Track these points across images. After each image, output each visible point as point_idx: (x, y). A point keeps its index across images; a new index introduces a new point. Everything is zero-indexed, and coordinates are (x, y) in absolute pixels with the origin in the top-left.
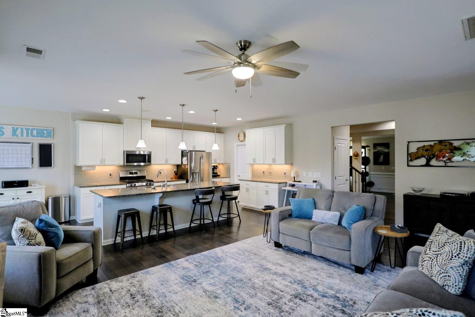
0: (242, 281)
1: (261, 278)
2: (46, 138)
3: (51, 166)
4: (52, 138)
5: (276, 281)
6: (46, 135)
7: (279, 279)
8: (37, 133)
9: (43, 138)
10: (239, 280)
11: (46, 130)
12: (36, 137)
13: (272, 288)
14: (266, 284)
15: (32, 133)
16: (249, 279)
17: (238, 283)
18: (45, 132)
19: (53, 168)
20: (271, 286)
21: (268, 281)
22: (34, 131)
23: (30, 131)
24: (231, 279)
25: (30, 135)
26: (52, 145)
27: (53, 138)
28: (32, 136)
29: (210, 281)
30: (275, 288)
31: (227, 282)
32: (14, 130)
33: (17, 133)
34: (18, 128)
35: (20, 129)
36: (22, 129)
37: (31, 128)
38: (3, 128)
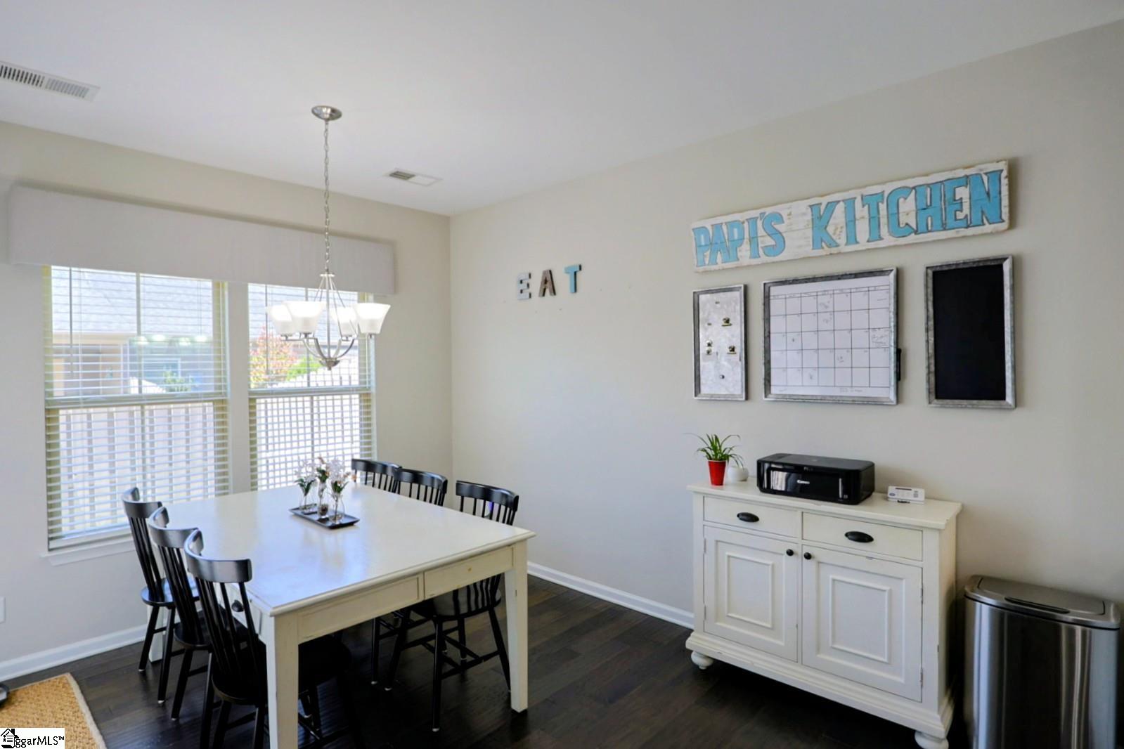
2: (970, 231)
3: (998, 393)
4: (1005, 225)
6: (966, 210)
8: (921, 210)
9: (951, 234)
11: (966, 180)
12: (916, 232)
15: (894, 215)
18: (963, 193)
19: (1009, 409)
22: (901, 200)
23: (883, 207)
25: (884, 230)
26: (1007, 267)
27: (1013, 224)
28: (899, 230)
32: (820, 219)
33: (830, 229)
34: (832, 205)
35: (840, 208)
36: (850, 203)
37: (888, 189)
38: (780, 219)
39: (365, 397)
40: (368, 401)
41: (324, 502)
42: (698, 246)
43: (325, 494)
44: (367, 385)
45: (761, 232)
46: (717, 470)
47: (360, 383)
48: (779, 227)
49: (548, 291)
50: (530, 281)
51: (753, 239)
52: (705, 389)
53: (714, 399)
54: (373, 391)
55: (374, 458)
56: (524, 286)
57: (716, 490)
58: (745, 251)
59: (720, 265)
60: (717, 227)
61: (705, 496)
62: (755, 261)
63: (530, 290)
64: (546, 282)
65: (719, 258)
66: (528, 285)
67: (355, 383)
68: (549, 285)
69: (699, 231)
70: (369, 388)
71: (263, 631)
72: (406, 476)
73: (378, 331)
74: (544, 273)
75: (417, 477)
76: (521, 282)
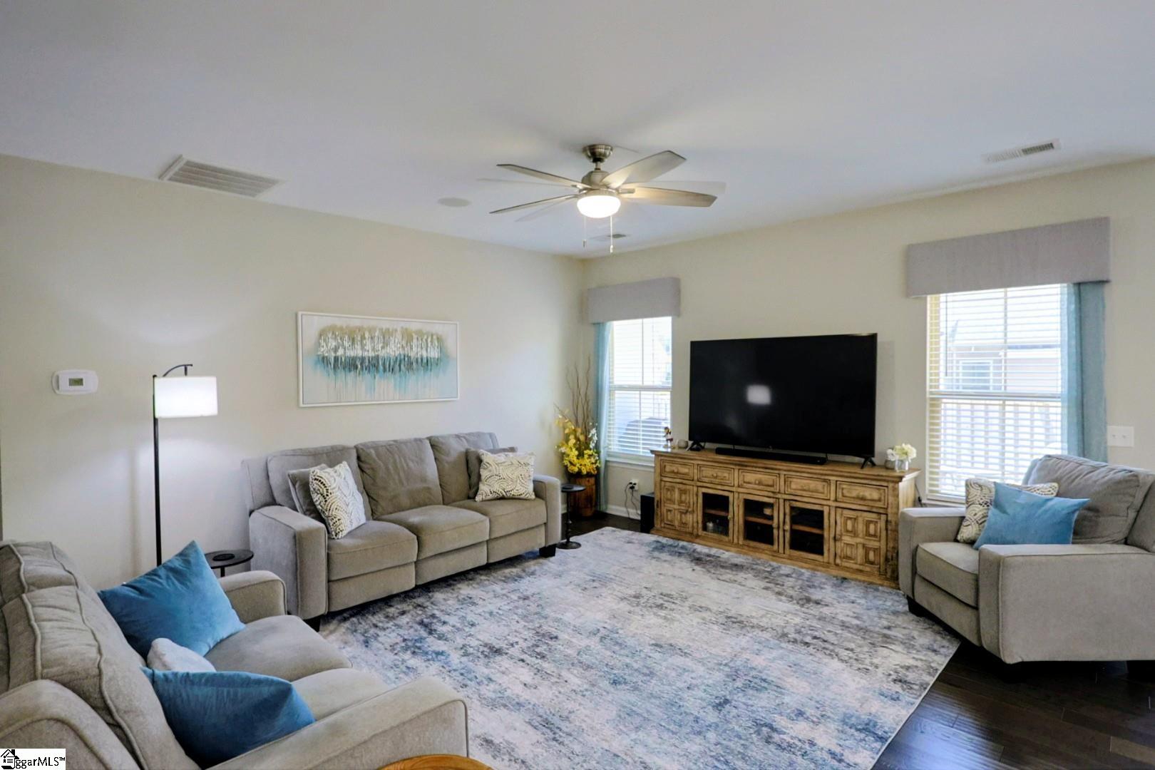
0: (611, 682)
1: (562, 691)
5: (525, 685)
7: (516, 690)
10: (620, 683)
13: (541, 666)
14: (553, 676)
16: (593, 685)
17: (622, 677)
20: (542, 671)
21: (546, 683)
24: (641, 686)
29: (692, 678)
30: (535, 667)
31: (648, 678)
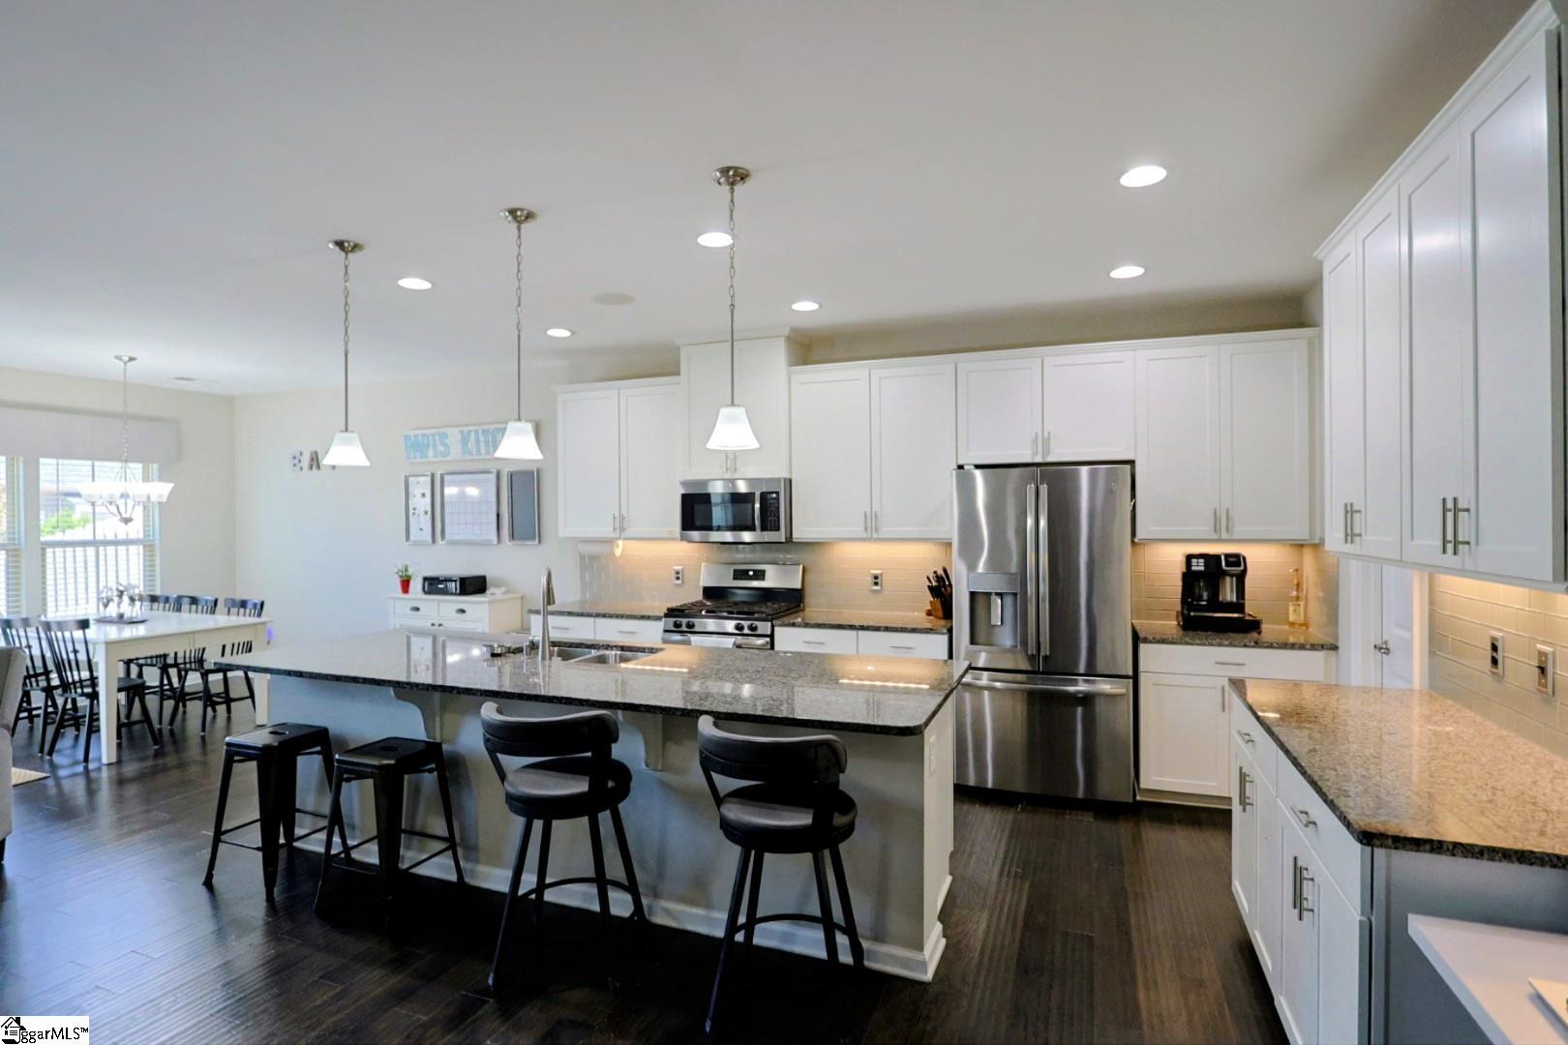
15: (494, 441)
19: (538, 544)
23: (490, 437)
25: (491, 449)
26: (535, 474)
32: (465, 440)
33: (469, 445)
34: (469, 432)
35: (473, 435)
36: (477, 432)
37: (492, 427)
38: (447, 437)
39: (148, 547)
40: (152, 551)
41: (122, 611)
42: (406, 446)
43: (122, 605)
44: (151, 538)
45: (438, 442)
46: (405, 585)
47: (145, 536)
48: (447, 441)
49: (314, 467)
50: (302, 458)
51: (435, 447)
52: (412, 538)
53: (417, 544)
54: (157, 543)
55: (158, 592)
56: (296, 461)
57: (406, 596)
58: (431, 452)
59: (419, 460)
60: (416, 436)
61: (395, 599)
62: (435, 460)
63: (302, 465)
64: (312, 459)
65: (418, 455)
66: (300, 461)
67: (141, 536)
68: (315, 463)
69: (407, 437)
70: (154, 540)
71: (96, 656)
72: (186, 601)
73: (164, 500)
74: (312, 453)
75: (194, 601)
76: (295, 458)
